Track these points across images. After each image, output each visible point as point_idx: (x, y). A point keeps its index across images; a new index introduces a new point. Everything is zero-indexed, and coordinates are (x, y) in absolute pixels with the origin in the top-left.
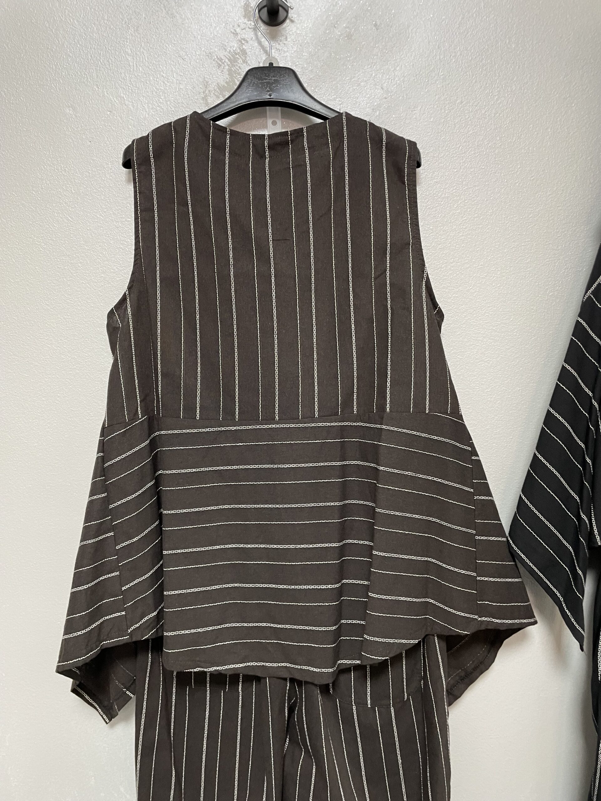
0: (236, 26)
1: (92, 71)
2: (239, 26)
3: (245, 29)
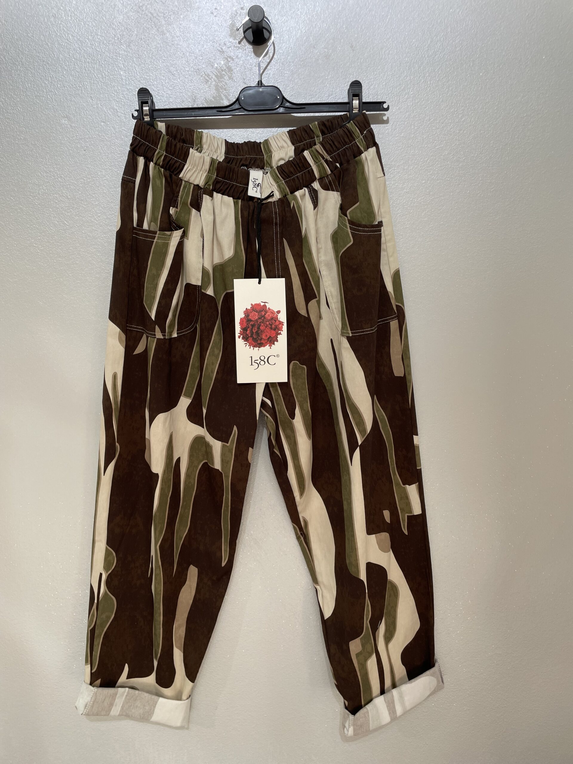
0: (223, 44)
1: (87, 83)
2: (225, 44)
3: (231, 47)
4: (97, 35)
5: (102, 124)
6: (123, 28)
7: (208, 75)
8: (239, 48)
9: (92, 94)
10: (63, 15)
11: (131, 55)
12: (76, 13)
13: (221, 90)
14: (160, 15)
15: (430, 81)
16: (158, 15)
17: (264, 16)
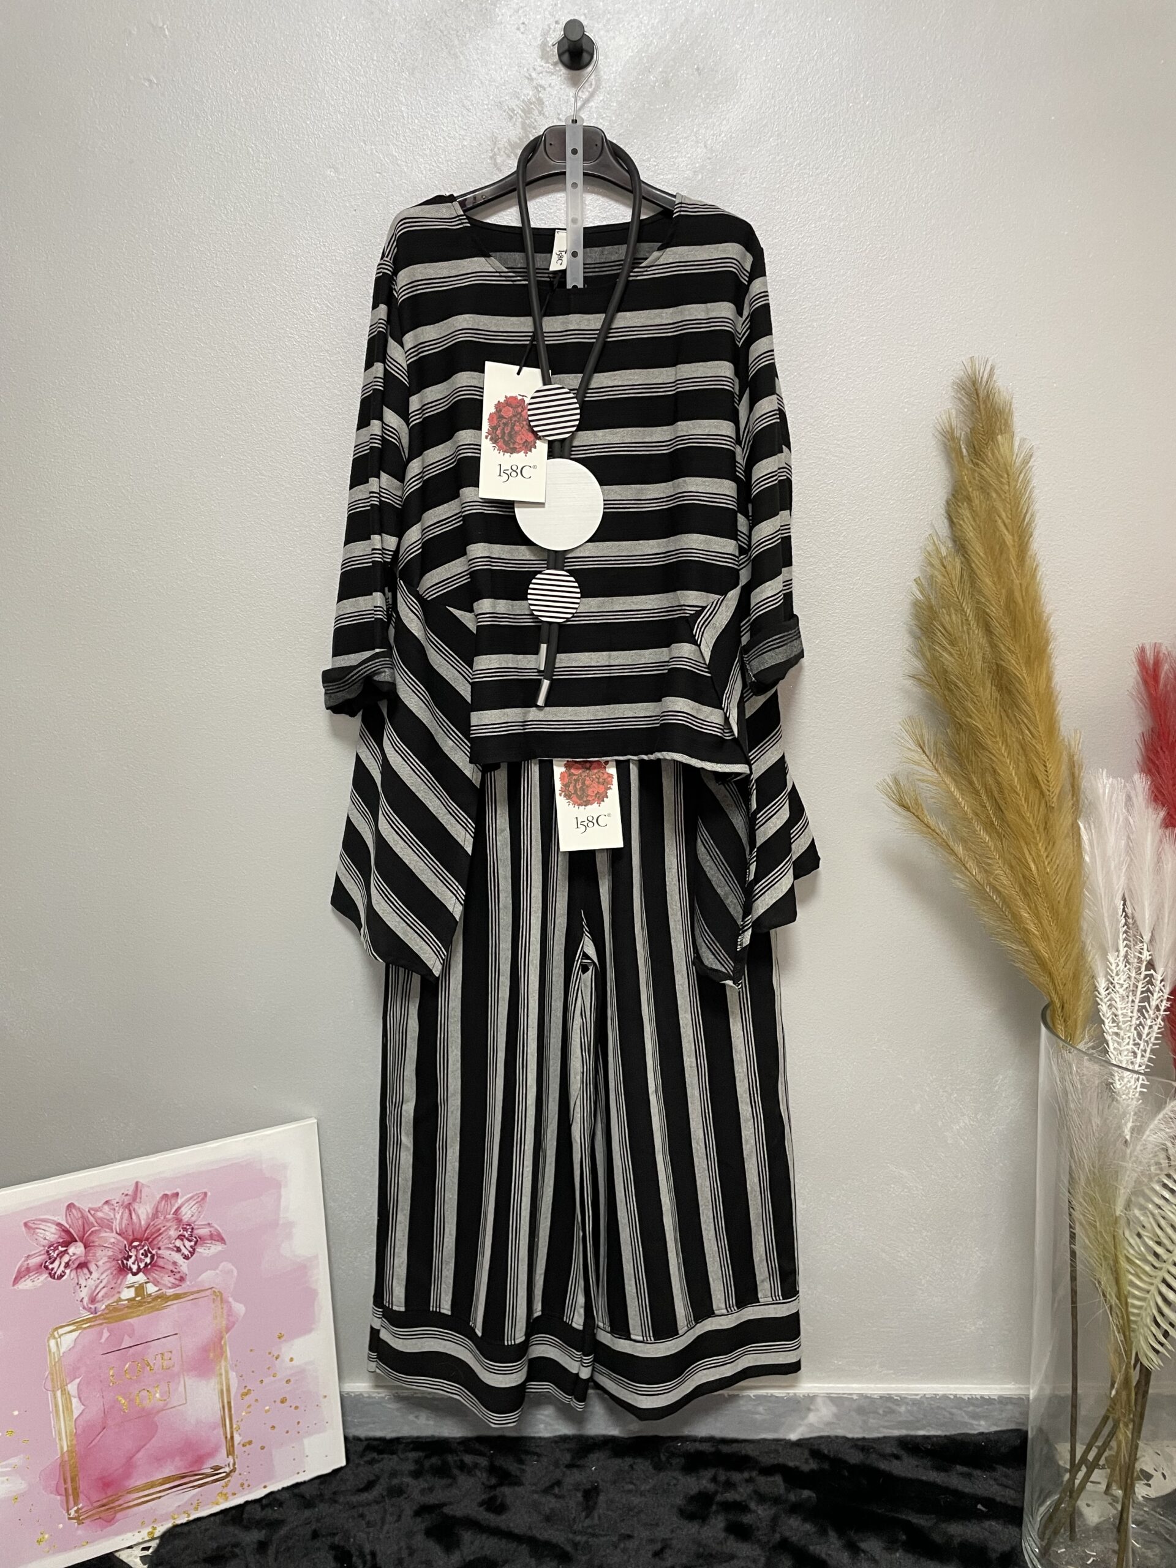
0: (531, 70)
1: (358, 123)
2: (535, 69)
3: (542, 73)
4: (373, 60)
5: (378, 175)
6: (405, 51)
7: (513, 110)
8: (553, 74)
9: (365, 136)
10: (330, 34)
11: (415, 86)
12: (346, 31)
13: (529, 129)
14: (452, 32)
15: (801, 113)
16: (449, 33)
17: (584, 34)
